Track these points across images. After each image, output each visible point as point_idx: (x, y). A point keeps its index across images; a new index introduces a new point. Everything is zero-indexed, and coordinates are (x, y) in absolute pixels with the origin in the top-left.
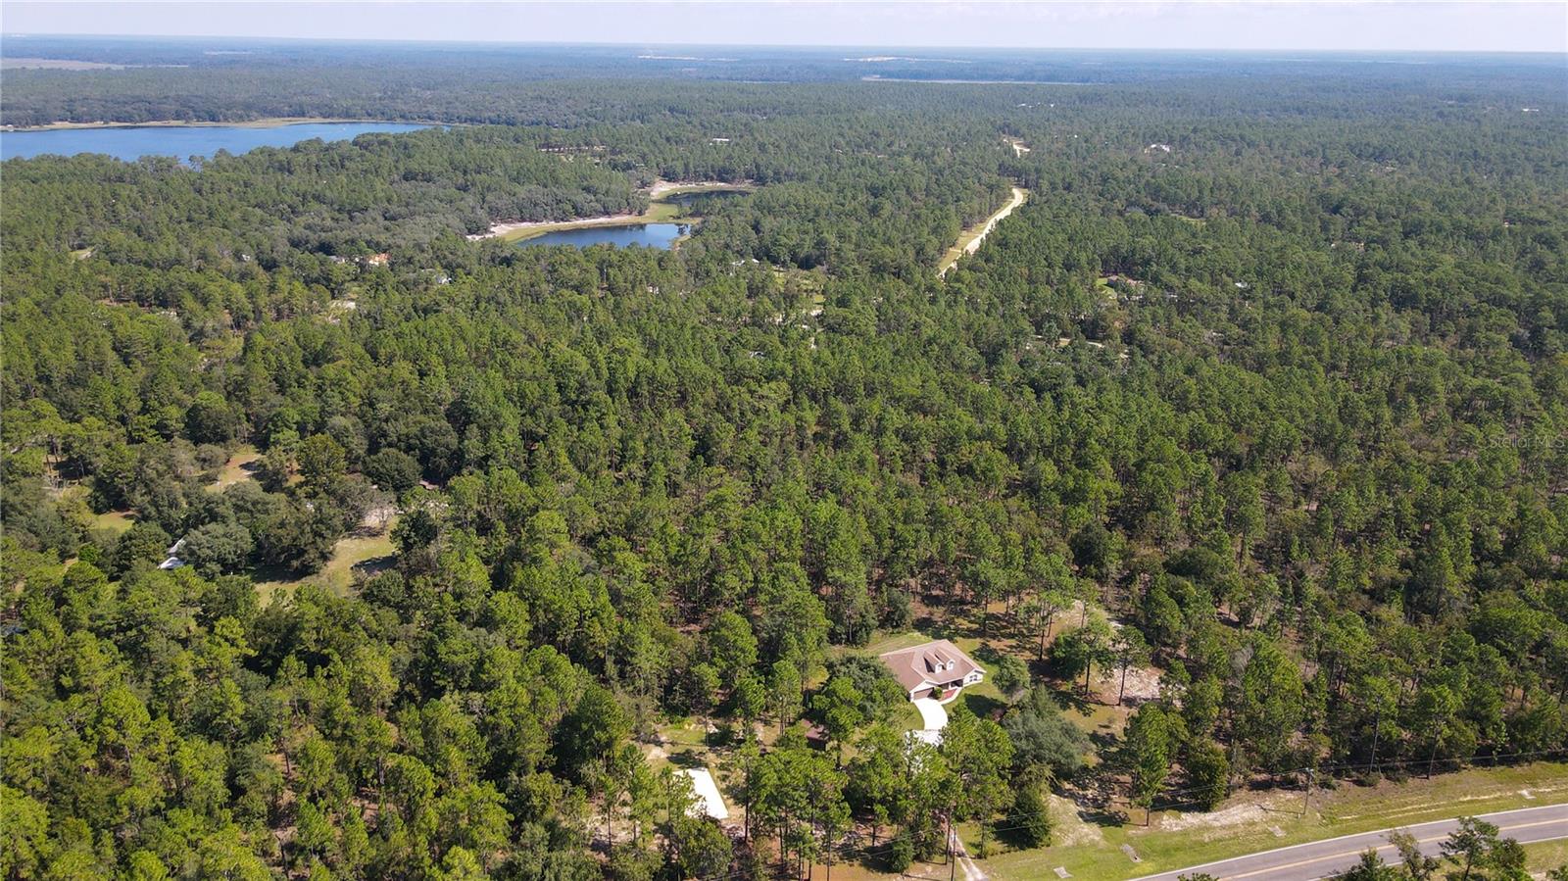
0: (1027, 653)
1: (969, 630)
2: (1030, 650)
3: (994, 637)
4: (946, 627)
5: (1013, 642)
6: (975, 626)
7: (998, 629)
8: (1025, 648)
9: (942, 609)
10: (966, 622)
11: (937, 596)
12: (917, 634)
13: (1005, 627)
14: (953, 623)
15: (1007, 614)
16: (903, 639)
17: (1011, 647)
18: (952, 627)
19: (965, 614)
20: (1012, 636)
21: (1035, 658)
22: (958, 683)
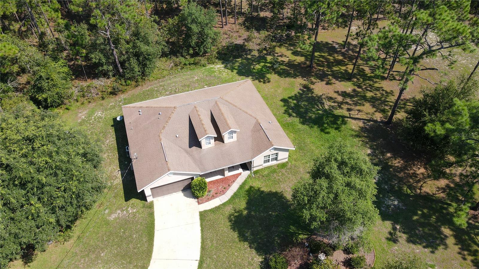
0: (368, 108)
1: (290, 64)
2: (373, 101)
3: (322, 77)
4: (261, 58)
5: (348, 87)
6: (300, 59)
7: (330, 65)
8: (364, 98)
9: (264, 34)
10: (289, 53)
11: (264, 19)
12: (219, 66)
13: (339, 63)
14: (271, 51)
15: (346, 44)
16: (198, 73)
17: (344, 94)
18: (269, 58)
19: (289, 42)
20: (347, 77)
21: (378, 116)
22: (246, 166)
